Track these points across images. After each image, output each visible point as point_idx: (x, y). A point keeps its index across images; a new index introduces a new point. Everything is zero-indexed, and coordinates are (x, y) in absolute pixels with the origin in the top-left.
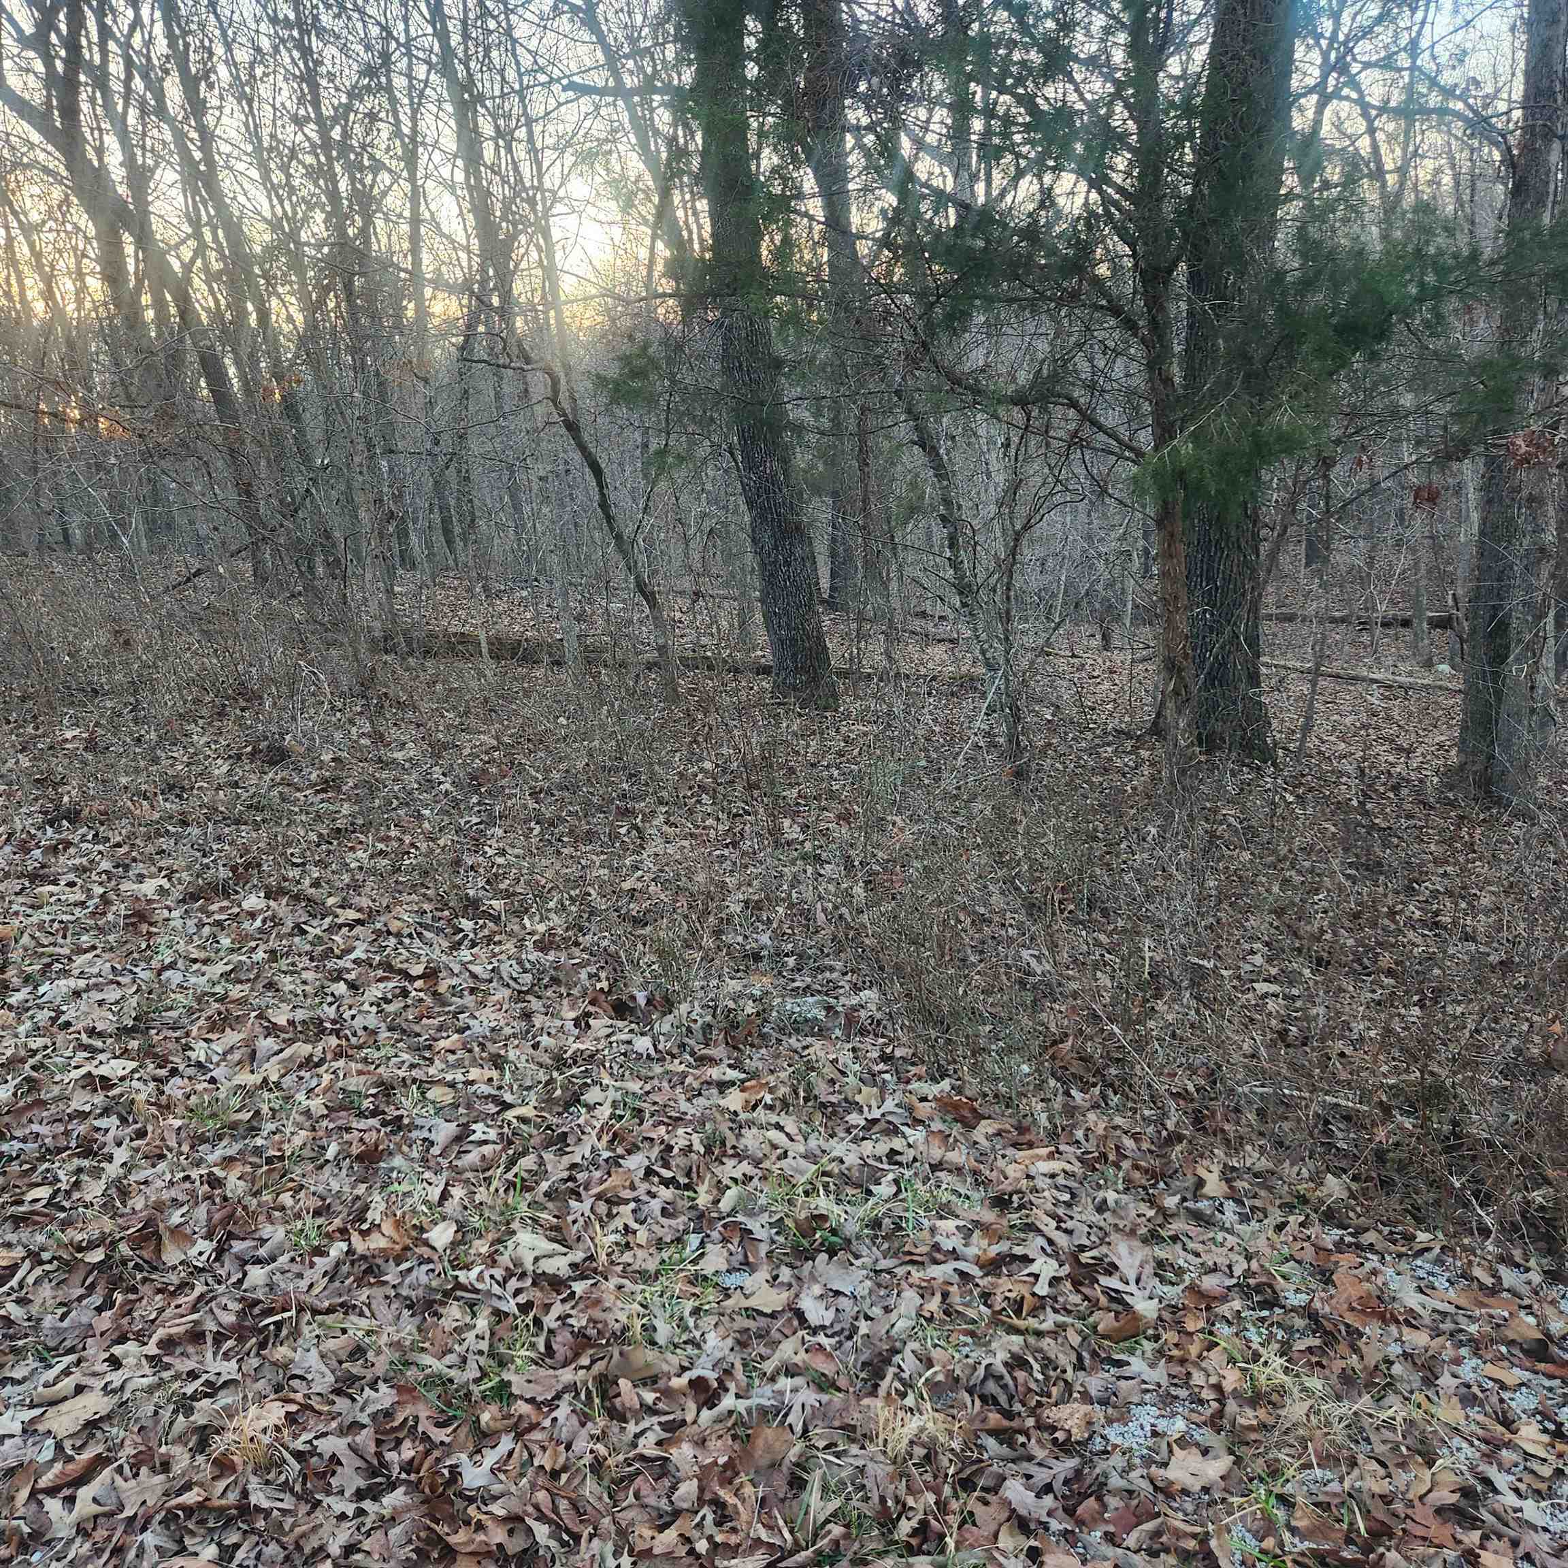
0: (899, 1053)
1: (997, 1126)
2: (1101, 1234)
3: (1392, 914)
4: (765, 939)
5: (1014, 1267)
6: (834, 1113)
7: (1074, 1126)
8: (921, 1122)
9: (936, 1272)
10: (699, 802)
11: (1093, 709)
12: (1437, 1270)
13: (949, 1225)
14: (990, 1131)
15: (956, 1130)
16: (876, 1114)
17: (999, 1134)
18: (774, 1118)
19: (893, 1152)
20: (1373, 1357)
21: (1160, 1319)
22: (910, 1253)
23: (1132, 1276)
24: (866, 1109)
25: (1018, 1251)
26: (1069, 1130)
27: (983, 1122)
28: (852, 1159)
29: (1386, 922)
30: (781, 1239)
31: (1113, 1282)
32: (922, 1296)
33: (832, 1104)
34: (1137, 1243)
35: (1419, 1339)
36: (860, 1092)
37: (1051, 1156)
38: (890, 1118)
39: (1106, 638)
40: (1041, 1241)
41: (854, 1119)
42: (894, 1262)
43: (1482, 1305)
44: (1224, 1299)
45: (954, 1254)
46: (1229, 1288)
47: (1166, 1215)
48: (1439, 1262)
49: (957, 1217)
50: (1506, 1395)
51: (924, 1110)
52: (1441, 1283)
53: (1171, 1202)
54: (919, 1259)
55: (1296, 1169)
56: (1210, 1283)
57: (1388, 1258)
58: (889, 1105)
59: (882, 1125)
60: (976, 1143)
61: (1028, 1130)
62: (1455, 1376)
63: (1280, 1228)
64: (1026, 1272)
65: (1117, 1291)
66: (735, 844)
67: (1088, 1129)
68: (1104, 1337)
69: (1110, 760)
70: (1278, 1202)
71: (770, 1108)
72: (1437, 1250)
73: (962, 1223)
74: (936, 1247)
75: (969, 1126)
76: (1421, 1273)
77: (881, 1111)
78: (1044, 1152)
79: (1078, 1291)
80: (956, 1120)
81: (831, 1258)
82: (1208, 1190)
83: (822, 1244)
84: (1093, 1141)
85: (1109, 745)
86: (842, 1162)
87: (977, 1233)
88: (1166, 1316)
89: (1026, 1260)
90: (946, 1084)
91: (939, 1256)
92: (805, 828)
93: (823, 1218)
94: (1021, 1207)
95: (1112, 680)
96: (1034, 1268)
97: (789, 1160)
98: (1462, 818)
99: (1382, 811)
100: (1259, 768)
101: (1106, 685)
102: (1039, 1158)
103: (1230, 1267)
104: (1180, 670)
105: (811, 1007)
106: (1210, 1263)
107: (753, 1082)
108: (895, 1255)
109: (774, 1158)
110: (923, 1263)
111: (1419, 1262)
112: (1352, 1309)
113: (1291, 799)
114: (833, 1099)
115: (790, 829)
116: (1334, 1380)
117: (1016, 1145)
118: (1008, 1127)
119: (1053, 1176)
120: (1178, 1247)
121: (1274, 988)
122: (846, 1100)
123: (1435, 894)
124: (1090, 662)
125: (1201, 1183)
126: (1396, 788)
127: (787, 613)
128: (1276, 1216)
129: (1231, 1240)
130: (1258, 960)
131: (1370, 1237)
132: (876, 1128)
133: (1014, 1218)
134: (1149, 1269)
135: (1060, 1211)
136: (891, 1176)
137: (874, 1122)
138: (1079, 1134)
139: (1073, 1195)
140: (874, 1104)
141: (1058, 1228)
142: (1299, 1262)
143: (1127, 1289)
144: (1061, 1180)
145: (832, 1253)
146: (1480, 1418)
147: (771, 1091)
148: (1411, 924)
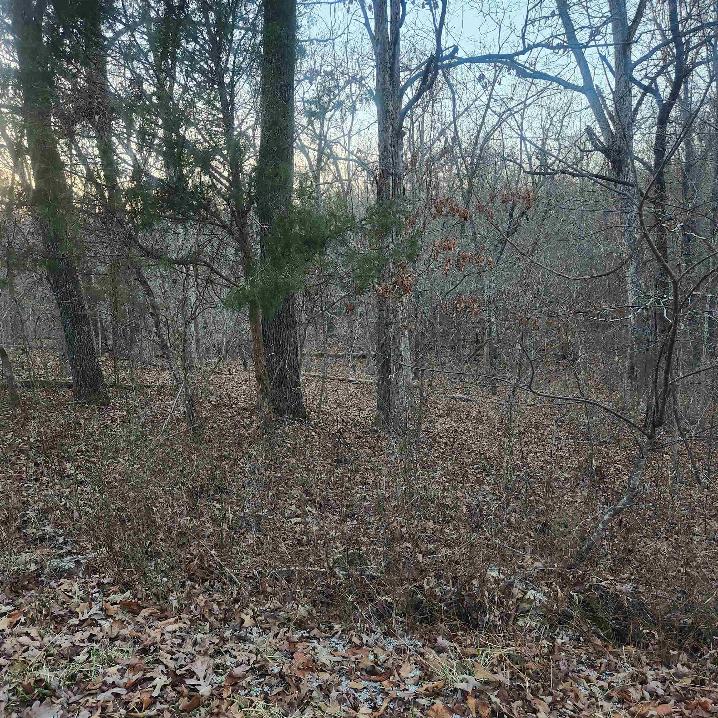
0: (105, 581)
1: (150, 611)
2: (192, 657)
3: (349, 481)
4: (49, 529)
5: (145, 684)
6: (63, 620)
7: (191, 604)
8: (110, 616)
9: (102, 697)
10: (19, 458)
11: (236, 398)
12: (340, 641)
13: (114, 669)
14: (146, 614)
15: (128, 617)
16: (86, 616)
17: (151, 615)
18: (25, 629)
19: (92, 635)
20: (304, 690)
21: (212, 695)
22: (90, 690)
23: (201, 676)
24: (80, 615)
25: (148, 675)
26: (188, 606)
27: (143, 610)
28: (66, 644)
29: (347, 484)
30: (14, 698)
31: (193, 681)
32: (91, 712)
33: (61, 616)
34: (208, 658)
35: (325, 676)
36: (79, 606)
37: (176, 622)
38: (93, 617)
39: (245, 366)
40: (162, 667)
41: (74, 621)
42: (81, 696)
43: (354, 654)
44: (245, 677)
45: (114, 685)
46: (247, 672)
47: (224, 640)
48: (341, 638)
49: (119, 664)
50: (357, 695)
51: (113, 609)
52: (340, 648)
53: (227, 634)
54: (94, 691)
55: (291, 605)
56: (238, 671)
57: (321, 640)
58: (94, 610)
59: (89, 621)
60: (138, 622)
61: (166, 610)
62: (338, 691)
63: (276, 635)
64: (150, 685)
65: (194, 685)
66: (37, 480)
67: (197, 604)
68: (183, 711)
69: (239, 421)
70: (277, 623)
71: (24, 624)
72: (340, 632)
73: (120, 667)
74: (105, 683)
75: (135, 613)
76: (333, 644)
77: (89, 614)
78: (172, 620)
79: (174, 690)
80: (129, 612)
81: (41, 702)
82: (246, 624)
83: (38, 696)
84: (199, 610)
85: (239, 414)
86: (60, 646)
87: (128, 670)
88: (215, 692)
89: (152, 679)
90: (128, 594)
91: (104, 688)
92: (77, 468)
93: (42, 680)
94: (155, 651)
95: (246, 384)
96: (154, 683)
97: (30, 652)
98: (379, 437)
99: (349, 437)
100: (301, 421)
101: (244, 387)
102: (170, 623)
103: (248, 660)
104: (263, 381)
105: (67, 563)
106: (240, 661)
107: (16, 611)
108: (82, 693)
109: (21, 652)
110: (96, 694)
111: (333, 640)
112: (299, 669)
113: (313, 433)
114: (62, 613)
115: (69, 468)
116: (286, 706)
117: (159, 619)
118: (155, 610)
119: (175, 632)
120: (227, 656)
121: (299, 520)
122: (70, 611)
123: (367, 470)
124: (237, 377)
125: (243, 621)
126: (355, 426)
127: (80, 358)
128: (275, 630)
129: (252, 647)
130: (293, 508)
131: (315, 632)
132: (85, 624)
133: (150, 658)
134: (211, 670)
135: (174, 650)
136: (86, 650)
137: (85, 620)
138: (192, 607)
139: (183, 640)
140: (85, 611)
141: (171, 659)
142: (281, 651)
143: (199, 683)
144: (178, 633)
145: (42, 700)
146: (346, 708)
147: (25, 614)
148: (356, 484)
